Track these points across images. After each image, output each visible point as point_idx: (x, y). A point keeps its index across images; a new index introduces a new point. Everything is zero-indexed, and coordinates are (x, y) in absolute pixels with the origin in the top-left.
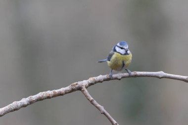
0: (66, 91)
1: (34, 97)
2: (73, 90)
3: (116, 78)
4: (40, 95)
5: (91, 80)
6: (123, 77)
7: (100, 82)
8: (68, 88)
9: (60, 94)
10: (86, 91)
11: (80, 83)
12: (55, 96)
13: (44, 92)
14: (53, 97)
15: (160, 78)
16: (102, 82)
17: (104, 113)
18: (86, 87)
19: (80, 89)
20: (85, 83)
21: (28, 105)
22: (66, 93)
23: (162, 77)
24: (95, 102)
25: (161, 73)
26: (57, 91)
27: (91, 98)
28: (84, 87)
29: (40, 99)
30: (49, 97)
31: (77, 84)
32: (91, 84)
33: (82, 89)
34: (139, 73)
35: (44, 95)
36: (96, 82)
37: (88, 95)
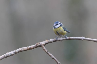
0: (33, 47)
1: (17, 50)
2: (37, 47)
3: (59, 41)
4: (20, 49)
5: (46, 41)
6: (63, 40)
7: (51, 42)
8: (35, 46)
9: (31, 49)
10: (44, 47)
11: (41, 43)
12: (28, 49)
13: (22, 48)
14: (27, 50)
15: (82, 40)
16: (52, 42)
17: (53, 58)
18: (44, 45)
19: (41, 46)
20: (43, 43)
21: (14, 54)
22: (34, 48)
23: (83, 40)
24: (49, 53)
25: (83, 38)
26: (29, 47)
27: (47, 51)
28: (43, 45)
29: (20, 51)
30: (25, 50)
31: (39, 43)
32: (46, 44)
33: (42, 46)
34: (71, 38)
35: (22, 49)
36: (49, 43)
37: (45, 49)
